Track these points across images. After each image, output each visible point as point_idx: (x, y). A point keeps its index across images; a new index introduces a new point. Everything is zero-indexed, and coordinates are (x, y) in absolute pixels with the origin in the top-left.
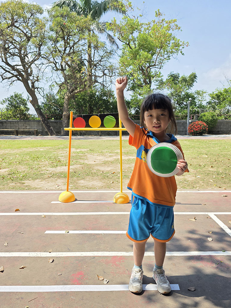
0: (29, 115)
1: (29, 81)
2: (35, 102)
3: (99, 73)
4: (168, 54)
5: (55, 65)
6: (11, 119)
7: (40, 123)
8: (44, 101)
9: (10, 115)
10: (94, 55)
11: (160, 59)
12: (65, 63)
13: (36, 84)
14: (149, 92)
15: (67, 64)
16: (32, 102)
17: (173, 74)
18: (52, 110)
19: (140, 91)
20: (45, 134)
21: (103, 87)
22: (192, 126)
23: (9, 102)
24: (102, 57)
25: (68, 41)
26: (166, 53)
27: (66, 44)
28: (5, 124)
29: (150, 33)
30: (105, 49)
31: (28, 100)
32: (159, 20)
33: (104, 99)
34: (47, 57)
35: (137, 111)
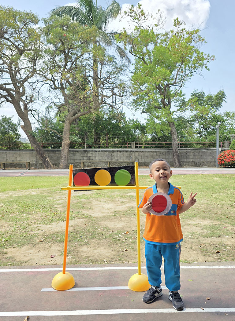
0: (20, 142)
1: (20, 102)
2: (27, 127)
3: (108, 93)
4: (190, 70)
5: (54, 83)
7: (34, 153)
8: (38, 126)
10: (101, 70)
11: (181, 76)
12: (65, 81)
13: (30, 106)
14: (168, 115)
15: (68, 81)
16: (24, 128)
17: (197, 93)
18: (49, 138)
20: (39, 167)
21: (112, 109)
22: (223, 156)
24: (111, 74)
25: (70, 54)
26: (187, 68)
27: (67, 58)
29: (168, 46)
30: (114, 63)
31: (18, 125)
32: (178, 31)
33: (114, 123)
34: (43, 73)
35: (154, 137)
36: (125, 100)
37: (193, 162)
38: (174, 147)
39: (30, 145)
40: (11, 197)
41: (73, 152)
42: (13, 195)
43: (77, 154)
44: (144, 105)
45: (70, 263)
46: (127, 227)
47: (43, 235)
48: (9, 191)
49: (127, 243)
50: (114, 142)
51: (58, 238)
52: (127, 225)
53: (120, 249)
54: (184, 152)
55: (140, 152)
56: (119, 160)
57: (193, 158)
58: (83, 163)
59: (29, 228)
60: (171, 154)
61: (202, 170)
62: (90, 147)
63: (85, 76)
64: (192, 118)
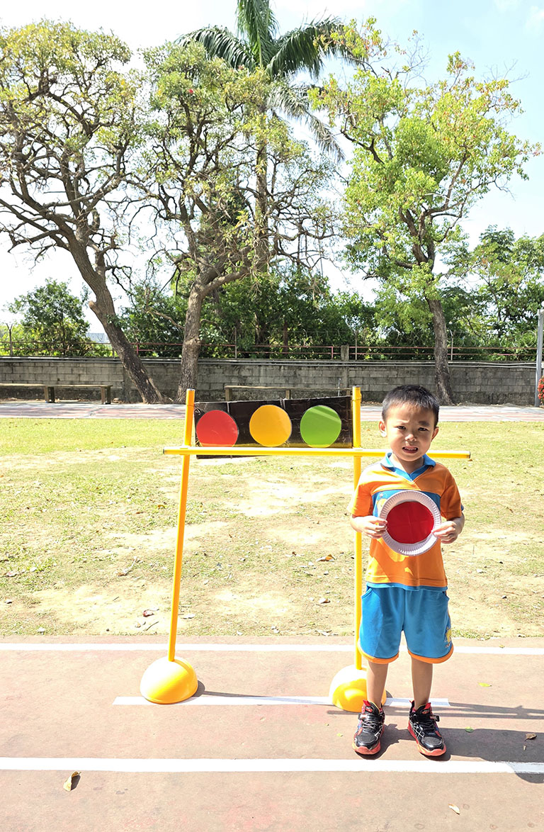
0: (89, 341)
1: (88, 247)
2: (104, 306)
3: (289, 229)
4: (483, 178)
5: (165, 203)
6: (36, 354)
7: (120, 367)
8: (129, 305)
9: (36, 342)
10: (274, 177)
11: (462, 191)
12: (191, 200)
13: (110, 257)
14: (427, 282)
15: (198, 202)
16: (98, 309)
17: (496, 233)
18: (153, 331)
19: (402, 281)
20: (132, 398)
21: (298, 268)
23: (33, 307)
24: (297, 184)
25: (202, 137)
26: (475, 173)
27: (196, 146)
28: (19, 369)
29: (433, 119)
30: (305, 160)
31: (83, 301)
32: (457, 82)
33: (302, 300)
34: (140, 181)
35: (392, 334)
36: (329, 247)
37: (480, 392)
38: (438, 358)
39: (110, 347)
40: (61, 465)
41: (207, 365)
42: (67, 462)
43: (217, 371)
44: (373, 259)
45: (188, 632)
46: (327, 543)
47: (128, 559)
48: (58, 452)
49: (327, 584)
50: (302, 344)
51: (163, 567)
52: (327, 538)
53: (311, 599)
54: (462, 369)
55: (360, 369)
56: (311, 386)
57: (481, 385)
58: (230, 390)
59: (96, 542)
60: (431, 375)
61: (502, 412)
62: (247, 356)
63: (238, 188)
64: (482, 291)
